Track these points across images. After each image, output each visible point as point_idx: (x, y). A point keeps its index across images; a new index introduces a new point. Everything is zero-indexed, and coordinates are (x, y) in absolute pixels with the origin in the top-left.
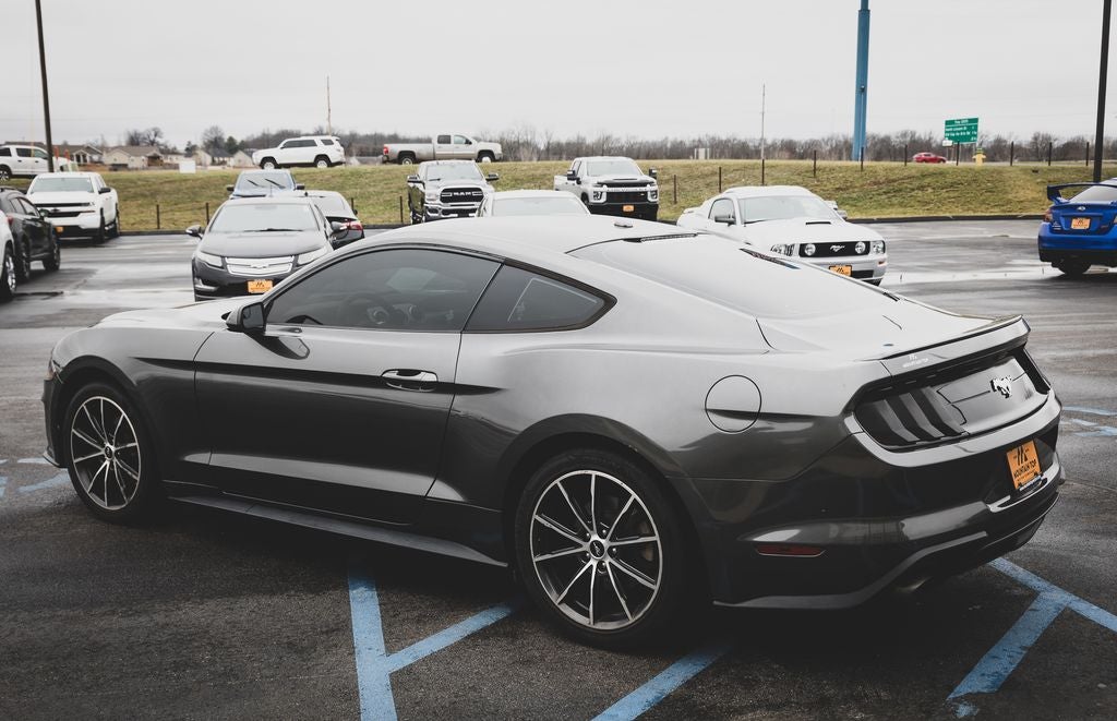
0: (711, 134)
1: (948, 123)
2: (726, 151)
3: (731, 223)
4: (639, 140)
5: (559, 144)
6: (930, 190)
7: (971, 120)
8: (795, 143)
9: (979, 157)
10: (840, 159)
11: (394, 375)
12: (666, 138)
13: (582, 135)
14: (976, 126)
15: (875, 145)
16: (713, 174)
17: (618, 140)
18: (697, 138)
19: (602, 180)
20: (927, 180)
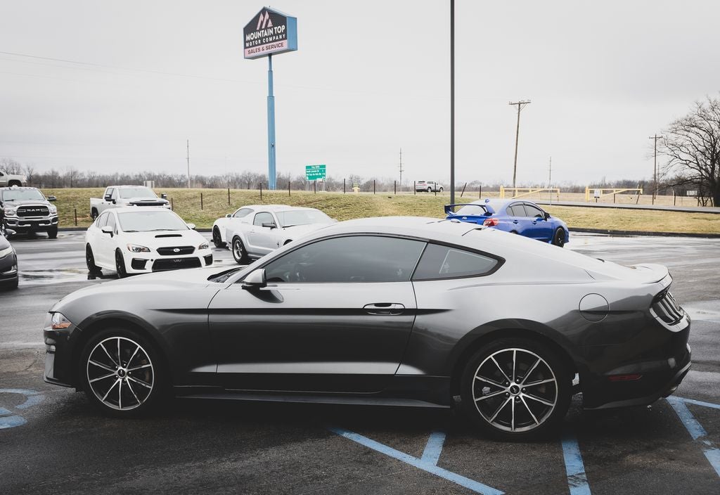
0: (148, 172)
1: (307, 167)
2: (159, 183)
3: (272, 228)
4: (97, 174)
5: (37, 177)
6: (333, 208)
7: (321, 166)
8: (205, 179)
9: (356, 189)
10: (235, 188)
11: (374, 307)
12: (117, 174)
13: (56, 170)
14: (325, 170)
15: (256, 180)
16: (195, 197)
17: (82, 174)
18: (138, 174)
19: (133, 201)
20: (330, 203)
